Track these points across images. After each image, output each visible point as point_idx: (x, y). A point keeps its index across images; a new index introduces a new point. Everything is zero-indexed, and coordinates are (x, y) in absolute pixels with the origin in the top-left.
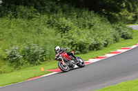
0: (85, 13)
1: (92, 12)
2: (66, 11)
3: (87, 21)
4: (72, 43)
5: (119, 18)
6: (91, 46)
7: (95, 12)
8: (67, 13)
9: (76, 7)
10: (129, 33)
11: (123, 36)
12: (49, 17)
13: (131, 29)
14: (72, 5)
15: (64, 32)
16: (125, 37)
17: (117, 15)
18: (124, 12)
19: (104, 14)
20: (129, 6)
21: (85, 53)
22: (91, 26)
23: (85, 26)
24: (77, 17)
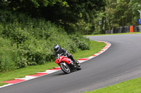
0: (42, 23)
1: (49, 22)
2: (22, 21)
3: (44, 32)
4: (28, 53)
5: (76, 29)
6: (47, 57)
7: (52, 22)
8: (23, 23)
9: (32, 17)
10: (87, 44)
11: (80, 47)
12: (5, 27)
13: (88, 40)
14: (29, 15)
15: (20, 43)
16: (82, 48)
17: (74, 25)
18: (81, 23)
19: (61, 24)
20: (86, 16)
21: (42, 64)
22: (48, 36)
23: (41, 36)
24: (34, 27)
